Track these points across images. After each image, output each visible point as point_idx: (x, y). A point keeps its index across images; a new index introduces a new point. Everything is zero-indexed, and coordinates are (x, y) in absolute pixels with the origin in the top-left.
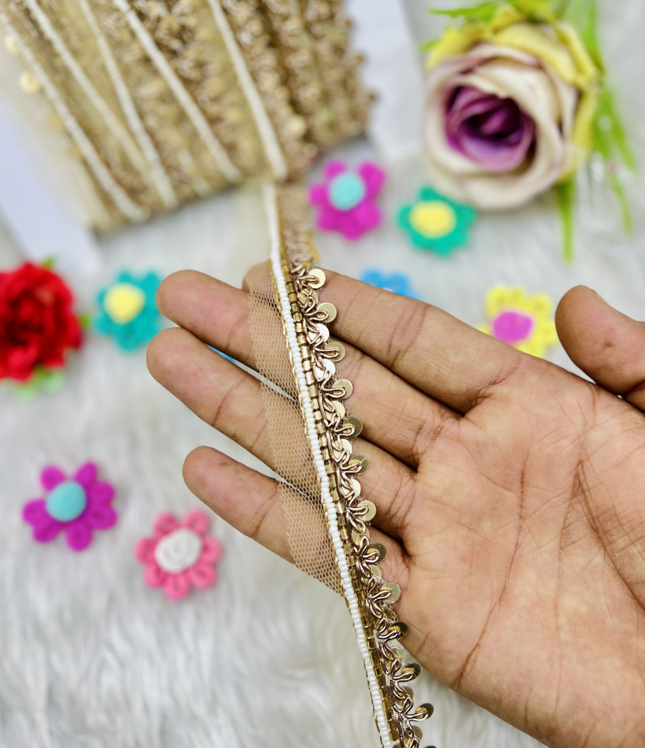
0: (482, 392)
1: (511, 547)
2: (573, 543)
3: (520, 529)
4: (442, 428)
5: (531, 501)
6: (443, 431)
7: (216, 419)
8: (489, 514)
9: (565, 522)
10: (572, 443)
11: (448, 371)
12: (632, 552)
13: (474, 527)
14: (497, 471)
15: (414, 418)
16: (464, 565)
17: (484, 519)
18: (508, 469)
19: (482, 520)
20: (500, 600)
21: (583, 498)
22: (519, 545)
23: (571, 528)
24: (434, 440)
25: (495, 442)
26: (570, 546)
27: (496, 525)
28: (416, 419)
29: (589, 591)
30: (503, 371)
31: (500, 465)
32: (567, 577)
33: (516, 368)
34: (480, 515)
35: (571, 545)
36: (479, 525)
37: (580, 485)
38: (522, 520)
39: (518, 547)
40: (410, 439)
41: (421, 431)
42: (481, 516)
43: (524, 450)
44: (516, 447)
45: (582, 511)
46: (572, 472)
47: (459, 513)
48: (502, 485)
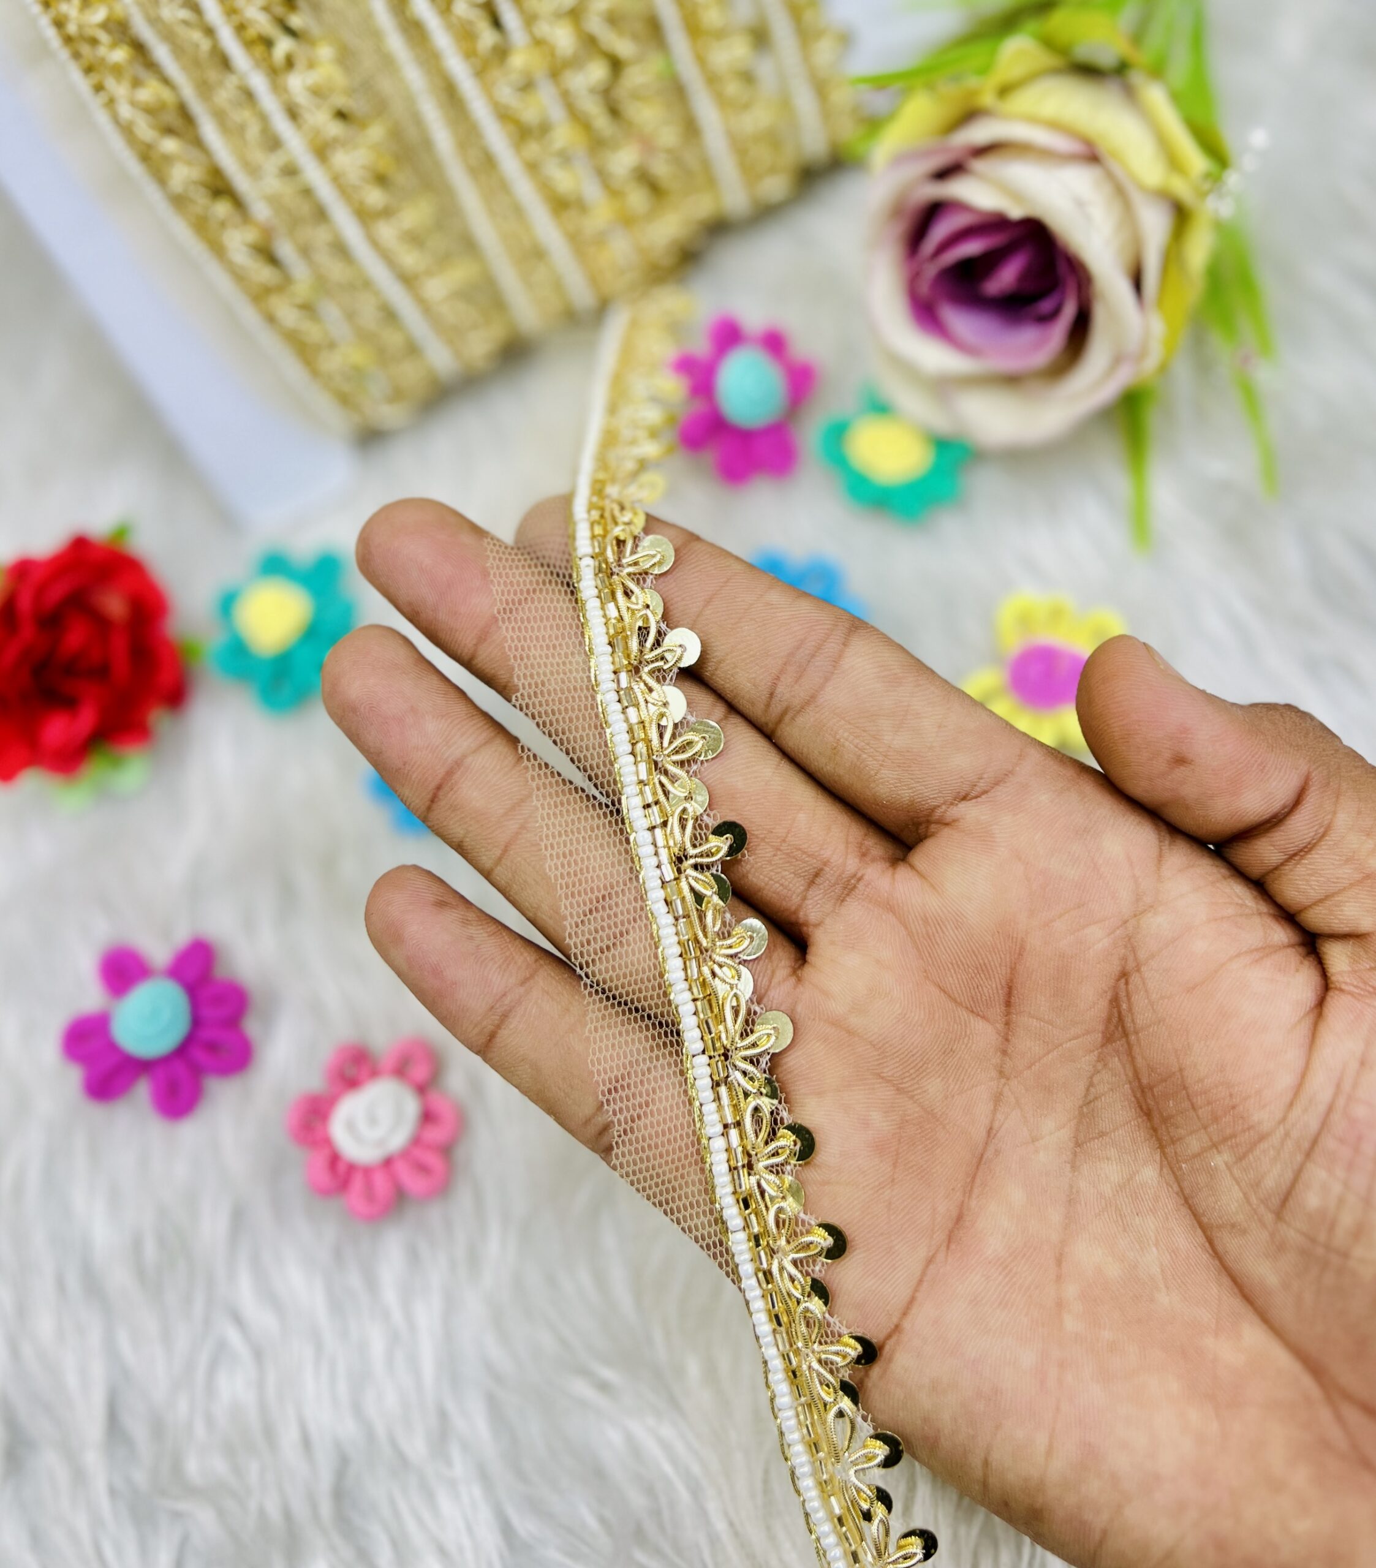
0: (938, 813)
1: (979, 1133)
2: (1102, 1134)
3: (998, 1099)
4: (859, 880)
5: (1025, 1044)
6: (861, 886)
7: (429, 809)
8: (938, 1061)
9: (1088, 1090)
10: (1109, 935)
11: (876, 760)
12: (1212, 1164)
13: (907, 1085)
14: (959, 977)
15: (805, 853)
16: (882, 1161)
17: (928, 1071)
18: (982, 975)
19: (924, 1073)
20: (950, 1239)
21: (1126, 1046)
22: (994, 1132)
23: (1098, 1104)
24: (843, 901)
25: (959, 919)
26: (1096, 1141)
27: (952, 1086)
28: (809, 856)
29: (1126, 1235)
30: (985, 776)
31: (966, 966)
32: (1086, 1204)
33: (1011, 772)
34: (921, 1064)
35: (1098, 1138)
36: (917, 1083)
37: (1121, 1019)
38: (1003, 1081)
39: (992, 1135)
40: (794, 893)
41: (818, 880)
42: (923, 1065)
43: (1014, 940)
44: (998, 932)
45: (1122, 1071)
46: (1106, 992)
47: (879, 1055)
48: (969, 1006)
